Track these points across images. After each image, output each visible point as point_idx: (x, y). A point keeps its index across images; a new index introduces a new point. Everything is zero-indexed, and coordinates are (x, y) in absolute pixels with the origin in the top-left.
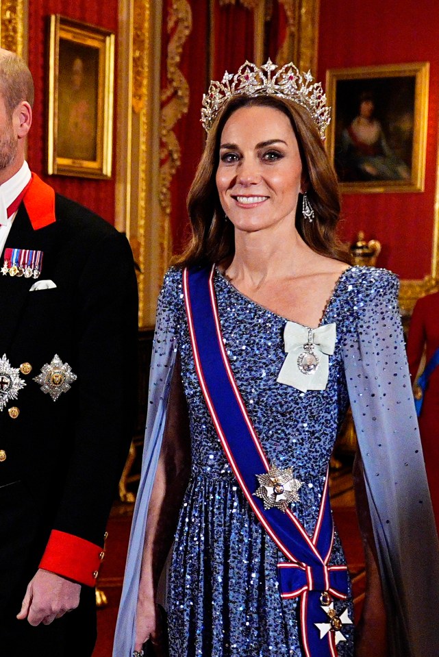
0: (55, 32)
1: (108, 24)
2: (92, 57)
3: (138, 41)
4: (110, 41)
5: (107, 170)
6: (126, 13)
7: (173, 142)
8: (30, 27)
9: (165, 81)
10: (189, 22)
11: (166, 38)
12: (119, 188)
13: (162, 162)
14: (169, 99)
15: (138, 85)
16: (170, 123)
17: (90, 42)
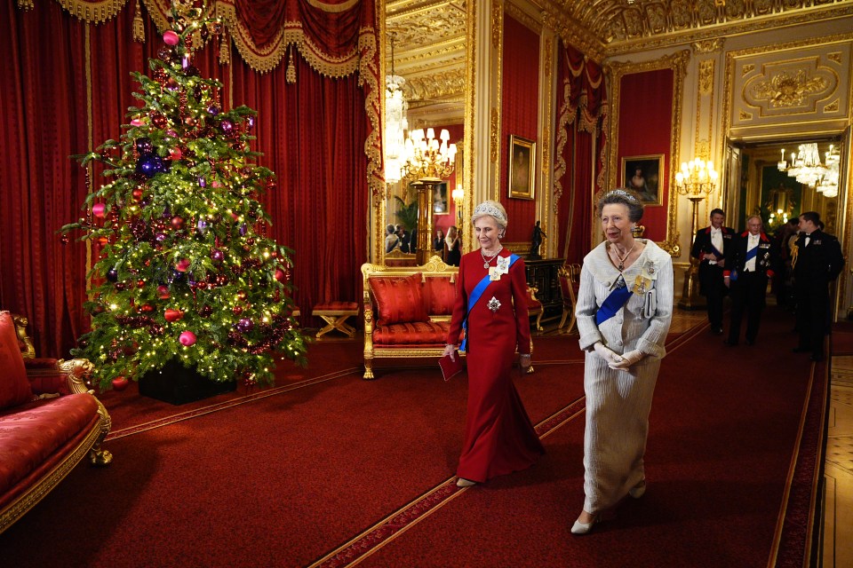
0: (512, 142)
1: (534, 139)
2: (527, 151)
3: (545, 145)
4: (534, 145)
5: (533, 196)
6: (540, 134)
7: (559, 185)
8: (502, 139)
9: (556, 161)
10: (566, 138)
11: (556, 144)
12: (537, 203)
13: (555, 193)
14: (558, 168)
15: (545, 162)
16: (558, 178)
17: (526, 146)
